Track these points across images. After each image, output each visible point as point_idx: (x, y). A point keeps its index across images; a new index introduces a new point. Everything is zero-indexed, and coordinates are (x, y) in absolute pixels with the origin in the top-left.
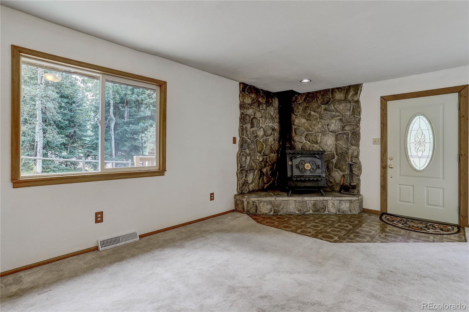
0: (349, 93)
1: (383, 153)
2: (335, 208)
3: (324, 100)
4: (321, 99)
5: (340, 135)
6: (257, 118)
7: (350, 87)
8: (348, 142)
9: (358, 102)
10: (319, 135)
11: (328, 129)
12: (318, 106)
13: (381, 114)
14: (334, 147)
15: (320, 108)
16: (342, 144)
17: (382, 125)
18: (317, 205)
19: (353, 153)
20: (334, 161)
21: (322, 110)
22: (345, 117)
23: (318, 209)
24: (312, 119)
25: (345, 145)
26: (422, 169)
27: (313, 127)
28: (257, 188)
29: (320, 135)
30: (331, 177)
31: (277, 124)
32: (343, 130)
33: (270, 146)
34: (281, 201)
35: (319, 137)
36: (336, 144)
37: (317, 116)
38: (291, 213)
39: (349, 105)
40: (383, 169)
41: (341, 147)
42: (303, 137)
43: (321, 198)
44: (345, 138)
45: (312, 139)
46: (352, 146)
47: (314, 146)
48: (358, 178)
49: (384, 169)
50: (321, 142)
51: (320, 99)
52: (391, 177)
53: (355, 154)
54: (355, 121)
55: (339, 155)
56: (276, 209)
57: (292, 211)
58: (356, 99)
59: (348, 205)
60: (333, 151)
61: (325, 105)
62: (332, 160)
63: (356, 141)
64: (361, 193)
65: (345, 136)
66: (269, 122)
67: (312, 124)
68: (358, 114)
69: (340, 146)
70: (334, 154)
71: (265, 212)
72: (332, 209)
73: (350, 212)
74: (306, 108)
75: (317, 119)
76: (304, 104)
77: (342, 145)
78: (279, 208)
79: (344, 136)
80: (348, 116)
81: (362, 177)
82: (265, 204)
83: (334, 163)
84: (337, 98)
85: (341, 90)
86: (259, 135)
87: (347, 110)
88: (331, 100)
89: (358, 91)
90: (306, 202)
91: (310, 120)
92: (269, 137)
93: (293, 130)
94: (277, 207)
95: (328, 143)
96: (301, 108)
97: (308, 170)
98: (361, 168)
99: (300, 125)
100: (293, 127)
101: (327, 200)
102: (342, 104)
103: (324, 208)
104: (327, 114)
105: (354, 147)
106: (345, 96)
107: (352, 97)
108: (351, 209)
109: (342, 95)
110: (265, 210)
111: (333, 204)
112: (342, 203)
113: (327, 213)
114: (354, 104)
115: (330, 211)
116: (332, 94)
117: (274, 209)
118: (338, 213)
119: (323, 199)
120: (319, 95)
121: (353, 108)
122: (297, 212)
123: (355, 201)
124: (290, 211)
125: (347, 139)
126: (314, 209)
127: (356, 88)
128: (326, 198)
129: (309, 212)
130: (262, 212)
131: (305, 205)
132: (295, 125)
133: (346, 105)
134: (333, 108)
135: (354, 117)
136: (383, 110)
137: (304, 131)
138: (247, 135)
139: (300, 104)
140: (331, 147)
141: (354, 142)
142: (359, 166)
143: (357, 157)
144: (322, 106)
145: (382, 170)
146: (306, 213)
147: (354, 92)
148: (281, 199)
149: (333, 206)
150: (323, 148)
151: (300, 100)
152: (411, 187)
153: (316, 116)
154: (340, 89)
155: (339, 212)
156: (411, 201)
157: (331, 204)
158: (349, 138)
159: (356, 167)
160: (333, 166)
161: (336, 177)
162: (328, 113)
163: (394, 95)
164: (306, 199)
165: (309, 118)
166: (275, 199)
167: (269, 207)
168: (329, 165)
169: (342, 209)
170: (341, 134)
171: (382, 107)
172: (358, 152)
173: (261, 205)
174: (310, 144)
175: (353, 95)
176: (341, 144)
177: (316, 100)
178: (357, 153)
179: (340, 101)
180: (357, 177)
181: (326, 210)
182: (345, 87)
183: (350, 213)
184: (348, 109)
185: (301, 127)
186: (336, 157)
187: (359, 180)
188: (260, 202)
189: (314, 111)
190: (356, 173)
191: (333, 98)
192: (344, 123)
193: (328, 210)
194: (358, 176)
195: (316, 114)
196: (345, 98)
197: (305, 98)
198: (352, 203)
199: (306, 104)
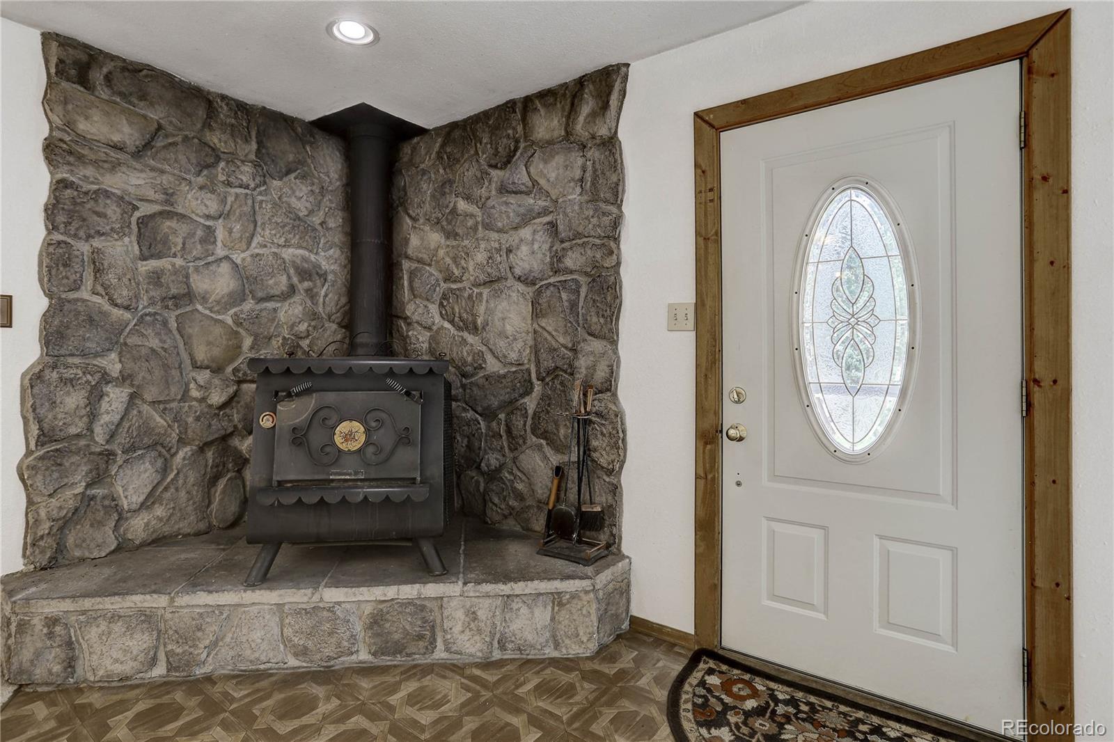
0: (578, 110)
1: (703, 369)
2: (479, 631)
3: (497, 149)
4: (489, 146)
5: (548, 293)
6: (193, 216)
7: (581, 82)
8: (577, 322)
9: (611, 144)
10: (481, 294)
11: (510, 268)
12: (479, 175)
13: (698, 193)
14: (531, 343)
15: (487, 183)
16: (556, 330)
17: (701, 240)
18: (387, 625)
19: (593, 368)
20: (531, 403)
21: (494, 192)
22: (565, 214)
23: (397, 643)
24: (460, 231)
25: (566, 333)
26: (860, 447)
27: (463, 262)
28: (185, 526)
29: (485, 296)
30: (519, 474)
31: (335, 252)
32: (556, 272)
33: (284, 338)
34: (201, 611)
35: (481, 301)
36: (535, 332)
37: (475, 216)
38: (262, 667)
39: (580, 161)
40: (706, 443)
41: (553, 343)
42: (433, 302)
43: (408, 591)
44: (566, 304)
45: (460, 313)
46: (590, 338)
47: (464, 341)
48: (612, 479)
49: (709, 447)
50: (487, 325)
51: (486, 143)
52: (739, 484)
53: (601, 374)
54: (599, 226)
55: (547, 380)
56: (179, 650)
57: (263, 658)
58: (603, 131)
59: (542, 615)
60: (526, 362)
61: (501, 169)
62: (522, 401)
63: (603, 316)
64: (626, 548)
65: (564, 296)
66: (282, 241)
67: (460, 249)
68: (609, 196)
69: (549, 338)
70: (530, 375)
71: (118, 668)
72: (465, 637)
73: (556, 649)
74: (444, 188)
75: (475, 228)
76: (438, 171)
77: (554, 333)
78: (195, 646)
79: (562, 293)
80: (576, 208)
81: (628, 479)
82: (118, 627)
83: (530, 412)
84: (540, 136)
85: (552, 100)
86: (206, 292)
87: (572, 184)
88: (522, 145)
89: (609, 94)
90: (329, 610)
91: (455, 235)
92: (279, 305)
93: (402, 278)
94: (185, 638)
95: (508, 327)
96: (427, 188)
97: (350, 453)
98: (624, 440)
99: (425, 257)
100: (406, 265)
101: (442, 598)
102: (554, 157)
103: (428, 633)
104: (507, 204)
105: (597, 345)
106: (567, 124)
107: (589, 123)
108: (560, 634)
109: (556, 122)
110: (116, 661)
111: (472, 615)
112: (515, 606)
113: (444, 655)
114: (597, 154)
115: (454, 648)
116: (524, 120)
117: (166, 654)
118: (497, 655)
119: (419, 593)
120: (484, 131)
121: (595, 171)
122: (293, 662)
123: (574, 596)
124: (252, 657)
125: (573, 305)
126: (375, 644)
127: (604, 83)
128: (432, 589)
129: (354, 657)
130: (101, 673)
131: (326, 627)
132: (407, 257)
133: (568, 163)
134: (526, 179)
135: (596, 210)
136: (703, 172)
137: (437, 280)
138: (99, 289)
139: (424, 172)
140: (519, 345)
141: (595, 319)
142: (613, 428)
143: (608, 387)
144: (495, 173)
145: (702, 448)
146: (338, 664)
147: (597, 103)
148: (202, 598)
149: (472, 625)
150: (494, 348)
151: (426, 154)
152: (817, 535)
153: (472, 216)
154: (548, 96)
155: (502, 647)
156: (817, 600)
157: (460, 614)
158: (581, 304)
159: (602, 434)
160: (525, 425)
161: (535, 472)
162: (512, 199)
163: (744, 102)
164: (332, 595)
165: (448, 224)
166: (172, 600)
167: (140, 642)
168: (514, 422)
169: (514, 635)
170: (552, 288)
171: (700, 161)
172: (612, 366)
173: (93, 633)
174: (456, 333)
175: (593, 115)
176: (549, 328)
177: (472, 152)
178: (607, 370)
179: (548, 145)
180: (608, 476)
181: (440, 644)
182: (565, 86)
183: (556, 654)
184: (577, 177)
185: (430, 265)
186: (538, 387)
187: (615, 490)
188: (92, 618)
189: (468, 198)
190: (603, 462)
191: (526, 137)
192: (562, 242)
193: (445, 642)
194: (610, 472)
195: (472, 209)
196: (568, 133)
197: (443, 146)
198: (561, 604)
199: (446, 174)
